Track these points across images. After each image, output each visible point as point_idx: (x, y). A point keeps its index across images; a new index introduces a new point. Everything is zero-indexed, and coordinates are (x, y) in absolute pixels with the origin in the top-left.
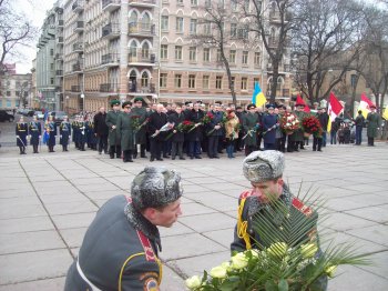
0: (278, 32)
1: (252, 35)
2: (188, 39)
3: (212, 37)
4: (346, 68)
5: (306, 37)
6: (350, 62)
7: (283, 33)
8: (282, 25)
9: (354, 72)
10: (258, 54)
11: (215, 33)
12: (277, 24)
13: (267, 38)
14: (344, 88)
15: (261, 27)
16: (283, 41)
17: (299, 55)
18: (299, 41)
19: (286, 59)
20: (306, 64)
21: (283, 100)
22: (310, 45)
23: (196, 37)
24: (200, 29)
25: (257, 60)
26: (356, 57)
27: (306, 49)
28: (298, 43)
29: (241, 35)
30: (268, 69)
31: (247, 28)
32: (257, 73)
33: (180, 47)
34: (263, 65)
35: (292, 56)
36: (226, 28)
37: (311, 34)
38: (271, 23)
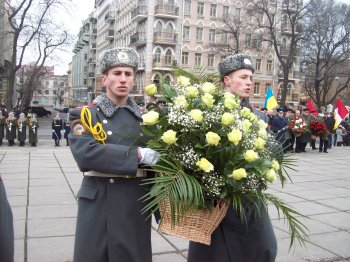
0: (289, 42)
1: (265, 44)
2: (207, 47)
3: (228, 46)
5: (315, 47)
7: (294, 43)
8: (293, 36)
10: (271, 61)
11: (232, 42)
12: (288, 35)
13: (278, 48)
15: (274, 38)
16: (293, 50)
17: (308, 63)
18: (308, 51)
19: (296, 67)
20: (314, 72)
21: (292, 104)
22: (318, 54)
23: (214, 46)
24: (218, 39)
25: (269, 67)
27: (315, 57)
28: (307, 52)
29: (254, 44)
30: (279, 76)
31: (261, 37)
32: (269, 79)
33: (200, 55)
34: (275, 72)
35: (301, 64)
36: (242, 38)
37: (319, 44)
38: (283, 34)
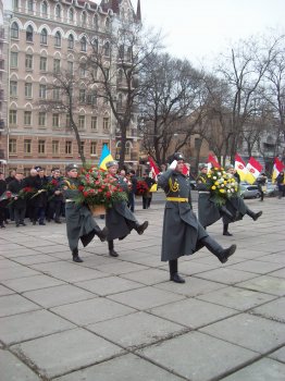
0: (125, 98)
1: (100, 101)
2: (36, 104)
3: (61, 103)
4: (190, 132)
5: (152, 103)
6: (193, 126)
7: (130, 99)
8: (129, 91)
9: (197, 136)
10: (107, 119)
11: (64, 98)
12: (124, 91)
13: (115, 104)
14: (189, 150)
15: (109, 93)
16: (130, 107)
17: (146, 120)
18: (145, 107)
19: (134, 124)
20: (153, 129)
21: (131, 164)
22: (156, 111)
23: (45, 102)
24: (49, 95)
25: (106, 126)
26: (198, 121)
27: (152, 114)
28: (145, 109)
29: (89, 101)
30: (117, 134)
31: (95, 93)
32: (106, 138)
33: (29, 113)
34: (112, 131)
35: (139, 121)
36: (75, 94)
37: (156, 100)
38: (119, 90)
